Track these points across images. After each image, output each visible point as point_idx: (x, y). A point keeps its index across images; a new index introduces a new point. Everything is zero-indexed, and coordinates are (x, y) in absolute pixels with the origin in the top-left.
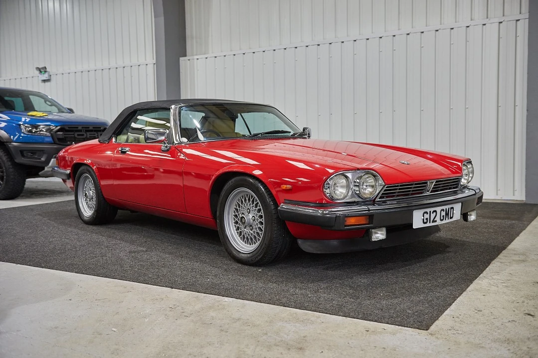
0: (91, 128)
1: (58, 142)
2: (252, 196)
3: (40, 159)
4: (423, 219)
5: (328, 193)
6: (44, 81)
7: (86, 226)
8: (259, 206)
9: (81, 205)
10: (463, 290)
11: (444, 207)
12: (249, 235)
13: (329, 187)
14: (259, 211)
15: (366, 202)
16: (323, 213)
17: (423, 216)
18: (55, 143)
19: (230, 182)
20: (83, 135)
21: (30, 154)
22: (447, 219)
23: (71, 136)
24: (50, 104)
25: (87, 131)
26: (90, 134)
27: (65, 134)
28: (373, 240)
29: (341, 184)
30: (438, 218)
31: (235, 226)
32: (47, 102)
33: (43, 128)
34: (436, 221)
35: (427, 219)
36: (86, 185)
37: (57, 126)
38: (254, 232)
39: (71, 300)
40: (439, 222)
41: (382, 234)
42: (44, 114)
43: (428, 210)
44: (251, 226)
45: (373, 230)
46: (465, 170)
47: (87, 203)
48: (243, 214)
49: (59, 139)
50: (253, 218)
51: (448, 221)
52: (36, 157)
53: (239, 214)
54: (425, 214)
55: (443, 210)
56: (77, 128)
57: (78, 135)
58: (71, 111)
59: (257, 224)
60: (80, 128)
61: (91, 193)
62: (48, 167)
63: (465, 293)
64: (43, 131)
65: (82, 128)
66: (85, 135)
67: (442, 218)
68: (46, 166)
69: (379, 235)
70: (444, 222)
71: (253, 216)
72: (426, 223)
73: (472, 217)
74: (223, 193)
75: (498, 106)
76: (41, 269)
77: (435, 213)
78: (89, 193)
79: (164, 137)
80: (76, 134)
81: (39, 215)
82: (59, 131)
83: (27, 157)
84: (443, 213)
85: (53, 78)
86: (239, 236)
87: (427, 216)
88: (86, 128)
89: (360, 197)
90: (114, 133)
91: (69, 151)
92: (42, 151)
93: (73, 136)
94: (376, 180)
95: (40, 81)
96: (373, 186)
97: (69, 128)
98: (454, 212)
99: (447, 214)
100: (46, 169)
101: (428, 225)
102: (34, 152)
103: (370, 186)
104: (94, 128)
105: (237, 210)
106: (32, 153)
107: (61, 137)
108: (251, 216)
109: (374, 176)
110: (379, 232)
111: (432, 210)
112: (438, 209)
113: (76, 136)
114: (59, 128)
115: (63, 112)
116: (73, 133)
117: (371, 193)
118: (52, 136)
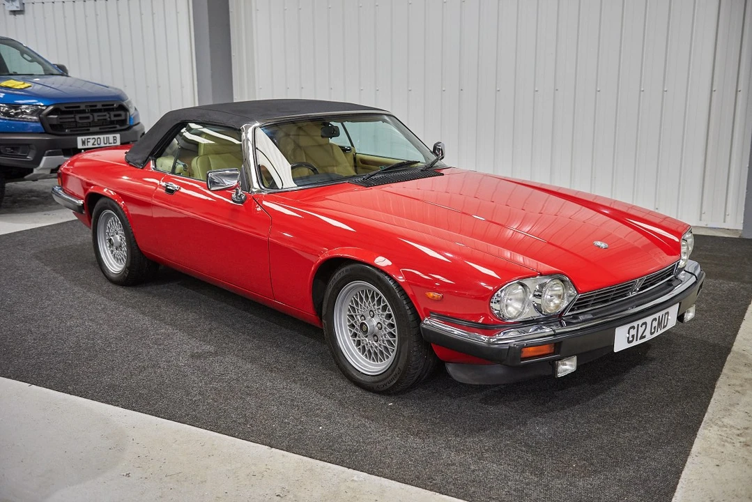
0: (99, 106)
1: (50, 131)
2: (377, 294)
3: (25, 157)
4: (628, 338)
5: (496, 310)
6: (14, 12)
7: (113, 287)
8: (389, 311)
9: (103, 256)
10: (686, 453)
11: (656, 316)
12: (372, 347)
13: (498, 301)
14: (389, 316)
15: (549, 320)
16: (489, 341)
17: (629, 333)
18: (46, 133)
19: (344, 269)
20: (88, 118)
21: (9, 149)
22: (659, 329)
23: (70, 120)
24: (29, 59)
25: (93, 111)
26: (98, 116)
27: (60, 119)
28: (560, 375)
29: (516, 296)
30: (647, 333)
31: (351, 331)
32: (25, 56)
33: (26, 108)
34: (645, 337)
35: (633, 336)
36: (109, 225)
37: (48, 106)
38: (380, 345)
39: (128, 475)
40: (648, 337)
41: (571, 366)
42: (26, 85)
43: (635, 324)
44: (375, 335)
45: (560, 362)
46: (684, 245)
47: (112, 252)
48: (362, 316)
49: (52, 126)
50: (379, 325)
51: (660, 332)
52: (19, 154)
53: (356, 316)
54: (631, 330)
55: (655, 319)
56: (79, 107)
57: (81, 118)
58: (63, 71)
59: (385, 335)
60: (83, 107)
61: (119, 238)
62: (38, 168)
63: (689, 460)
64: (27, 114)
65: (86, 106)
66: (91, 117)
67: (653, 331)
68: (35, 167)
69: (567, 367)
70: (656, 335)
71: (379, 323)
72: (632, 341)
73: (689, 316)
74: (332, 284)
75: (712, 91)
76: (69, 395)
77: (644, 326)
78: (116, 239)
79: (236, 181)
80: (78, 116)
81: (37, 257)
82: (51, 113)
83: (7, 155)
84: (655, 324)
85: (28, 8)
86: (357, 346)
87: (633, 332)
88: (91, 106)
89: (541, 312)
90: (151, 154)
91: (77, 164)
92: (28, 145)
93: (73, 120)
94: (565, 287)
95: (8, 13)
96: (559, 296)
97: (66, 108)
98: (669, 317)
99: (659, 324)
100: (35, 171)
101: (635, 343)
102: (15, 146)
103: (556, 295)
104: (103, 105)
105: (353, 308)
106: (13, 148)
107: (55, 123)
108: (375, 321)
109: (562, 281)
110: (567, 363)
111: (640, 322)
112: (648, 320)
113: (78, 120)
114: (51, 108)
115: (53, 75)
116: (73, 116)
117: (557, 306)
118: (41, 120)
